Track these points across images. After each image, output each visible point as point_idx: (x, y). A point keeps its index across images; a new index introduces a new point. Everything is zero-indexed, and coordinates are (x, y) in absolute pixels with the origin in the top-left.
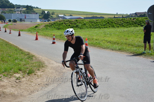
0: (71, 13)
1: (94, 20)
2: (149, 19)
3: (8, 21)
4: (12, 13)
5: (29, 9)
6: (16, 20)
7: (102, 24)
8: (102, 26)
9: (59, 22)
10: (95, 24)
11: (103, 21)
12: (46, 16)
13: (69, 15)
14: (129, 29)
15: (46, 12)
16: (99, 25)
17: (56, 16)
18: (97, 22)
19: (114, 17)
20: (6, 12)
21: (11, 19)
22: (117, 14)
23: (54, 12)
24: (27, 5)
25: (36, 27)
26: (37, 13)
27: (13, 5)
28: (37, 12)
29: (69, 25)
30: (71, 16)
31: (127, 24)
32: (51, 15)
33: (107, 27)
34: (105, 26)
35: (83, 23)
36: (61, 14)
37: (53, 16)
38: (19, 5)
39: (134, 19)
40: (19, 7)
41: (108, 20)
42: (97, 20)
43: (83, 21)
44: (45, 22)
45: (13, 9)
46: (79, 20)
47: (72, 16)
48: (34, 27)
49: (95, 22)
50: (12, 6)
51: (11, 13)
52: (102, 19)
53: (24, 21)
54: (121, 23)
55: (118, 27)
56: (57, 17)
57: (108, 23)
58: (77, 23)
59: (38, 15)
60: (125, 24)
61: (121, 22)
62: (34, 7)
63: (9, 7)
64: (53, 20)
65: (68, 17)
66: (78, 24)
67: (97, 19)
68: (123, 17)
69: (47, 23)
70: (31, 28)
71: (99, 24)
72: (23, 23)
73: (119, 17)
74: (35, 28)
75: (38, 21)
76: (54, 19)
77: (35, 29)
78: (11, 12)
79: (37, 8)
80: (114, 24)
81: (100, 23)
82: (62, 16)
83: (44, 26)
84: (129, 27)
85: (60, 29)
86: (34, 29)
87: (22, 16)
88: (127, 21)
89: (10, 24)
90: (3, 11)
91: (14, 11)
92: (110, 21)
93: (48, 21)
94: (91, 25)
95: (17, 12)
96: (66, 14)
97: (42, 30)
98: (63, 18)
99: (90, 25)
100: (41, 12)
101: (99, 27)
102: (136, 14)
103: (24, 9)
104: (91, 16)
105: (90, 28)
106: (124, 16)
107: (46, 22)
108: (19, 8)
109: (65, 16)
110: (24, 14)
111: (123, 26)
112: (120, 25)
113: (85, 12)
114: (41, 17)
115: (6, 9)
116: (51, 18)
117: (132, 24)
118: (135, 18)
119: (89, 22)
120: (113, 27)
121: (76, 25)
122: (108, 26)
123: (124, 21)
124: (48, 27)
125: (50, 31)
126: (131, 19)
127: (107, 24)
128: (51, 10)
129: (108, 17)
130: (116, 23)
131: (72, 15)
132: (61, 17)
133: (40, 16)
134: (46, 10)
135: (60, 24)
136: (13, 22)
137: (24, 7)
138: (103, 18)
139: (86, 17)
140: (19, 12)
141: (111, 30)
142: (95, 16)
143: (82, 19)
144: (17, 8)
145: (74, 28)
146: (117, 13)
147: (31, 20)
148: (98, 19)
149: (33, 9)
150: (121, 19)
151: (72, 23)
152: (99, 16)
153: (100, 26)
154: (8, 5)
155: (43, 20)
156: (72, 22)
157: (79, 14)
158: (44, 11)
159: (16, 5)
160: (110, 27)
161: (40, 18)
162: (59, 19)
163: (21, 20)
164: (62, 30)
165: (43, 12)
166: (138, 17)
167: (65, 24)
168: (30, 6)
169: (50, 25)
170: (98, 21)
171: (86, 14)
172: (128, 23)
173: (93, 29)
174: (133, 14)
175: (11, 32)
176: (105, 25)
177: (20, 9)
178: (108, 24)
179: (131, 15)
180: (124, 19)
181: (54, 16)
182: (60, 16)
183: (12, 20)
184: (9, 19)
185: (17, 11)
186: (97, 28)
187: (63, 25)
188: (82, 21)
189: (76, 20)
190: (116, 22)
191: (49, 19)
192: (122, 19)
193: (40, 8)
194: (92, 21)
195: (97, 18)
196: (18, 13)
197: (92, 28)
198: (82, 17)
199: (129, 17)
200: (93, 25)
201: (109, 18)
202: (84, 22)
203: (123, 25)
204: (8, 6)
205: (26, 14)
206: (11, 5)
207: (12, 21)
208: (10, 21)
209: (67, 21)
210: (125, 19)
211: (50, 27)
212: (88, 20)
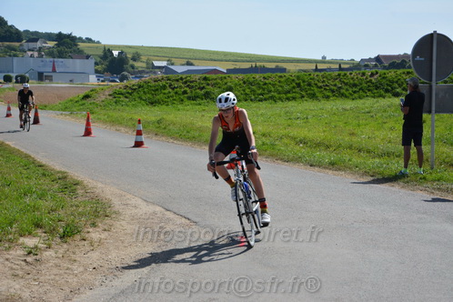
0: (189, 57)
1: (257, 76)
2: (416, 75)
3: (2, 81)
4: (15, 56)
5: (66, 45)
6: (27, 75)
7: (280, 89)
8: (279, 93)
9: (153, 84)
10: (260, 88)
11: (282, 80)
12: (115, 64)
13: (184, 61)
14: (359, 103)
15: (115, 53)
16: (271, 91)
17: (144, 65)
18: (267, 82)
19: (316, 70)
21: (11, 74)
22: (324, 61)
23: (139, 51)
24: (60, 33)
25: (86, 97)
26: (88, 57)
27: (18, 32)
28: (90, 53)
29: (185, 92)
30: (189, 64)
31: (354, 89)
32: (131, 62)
33: (294, 98)
34: (289, 95)
35: (225, 87)
36: (160, 58)
37: (137, 64)
38: (36, 33)
39: (372, 75)
40: (34, 37)
41: (298, 78)
42: (264, 78)
43: (225, 81)
44: (113, 84)
45: (17, 44)
46: (214, 76)
47: (192, 64)
48: (81, 96)
49: (258, 84)
50: (14, 35)
51: (10, 56)
52: (279, 74)
53: (50, 78)
54: (335, 85)
55: (328, 97)
56: (147, 68)
57: (299, 85)
58: (208, 85)
59: (91, 62)
60: (347, 90)
61: (337, 82)
62: (80, 39)
63: (4, 39)
64: (136, 77)
65: (180, 69)
66: (209, 88)
67: (266, 75)
68: (340, 69)
69: (118, 85)
70: (71, 101)
71: (273, 89)
72: (49, 85)
73: (330, 69)
74: (84, 102)
75: (93, 79)
76: (138, 74)
77: (84, 104)
78: (11, 52)
79: (89, 40)
80: (316, 90)
81: (274, 85)
82: (164, 64)
83: (110, 95)
84: (360, 98)
85: (156, 102)
86: (80, 103)
87: (45, 65)
88: (352, 81)
89: (9, 89)
91: (20, 51)
92: (304, 82)
93: (121, 81)
94: (248, 91)
95: (30, 53)
96: (174, 60)
97: (104, 106)
98: (166, 70)
99: (244, 91)
100: (101, 53)
101: (272, 98)
102: (378, 59)
103: (51, 44)
104: (247, 65)
105: (246, 100)
106: (343, 66)
107: (115, 81)
108: (35, 40)
109: (173, 64)
110: (49, 59)
111: (343, 95)
112: (333, 91)
113: (231, 54)
114: (99, 68)
116: (131, 69)
117: (369, 90)
118: (377, 73)
119: (241, 82)
120: (313, 96)
121: (203, 92)
122: (298, 95)
123: (346, 81)
124: (122, 98)
125: (127, 108)
126: (363, 74)
127: (294, 88)
128: (130, 47)
129: (298, 68)
130: (321, 87)
131: (192, 61)
132: (159, 67)
133: (96, 64)
134: (116, 47)
135: (157, 90)
136: (17, 82)
137: (49, 37)
138: (284, 70)
139: (232, 67)
140: (36, 54)
141: (307, 106)
142: (258, 64)
143: (220, 75)
144: (30, 40)
145: (199, 101)
146: (324, 58)
147: (72, 76)
148: (269, 74)
149: (76, 45)
150: (337, 73)
151: (193, 87)
152: (272, 65)
153: (275, 94)
154: (2, 32)
155: (108, 75)
156: (191, 82)
157: (212, 60)
158: (109, 50)
159: (27, 31)
160: (303, 97)
161: (97, 72)
162: (155, 73)
163: (41, 77)
164: (164, 106)
165: (107, 52)
166: (385, 68)
167: (173, 89)
168: (69, 36)
169: (128, 93)
170: (270, 81)
171: (232, 58)
172: (355, 85)
173: (254, 105)
174: (370, 60)
175: (12, 112)
176: (289, 92)
177: (39, 44)
178: (297, 90)
179: (364, 64)
180: (345, 74)
181: (139, 65)
182: (156, 64)
183: (13, 75)
184: (4, 74)
185: (29, 50)
186: (265, 100)
187: (166, 91)
188: (221, 79)
189: (204, 75)
190: (320, 84)
191: (125, 73)
192: (339, 75)
193: (98, 42)
194: (251, 80)
195: (264, 70)
196: (31, 56)
197: (251, 100)
198: (222, 68)
199: (360, 69)
200: (254, 91)
201: (300, 71)
202: (229, 84)
203: (342, 91)
204: (2, 34)
205: (56, 60)
206: (11, 32)
207: (14, 80)
208: (8, 79)
209: (177, 80)
210: (348, 73)
211: (126, 97)
212: (241, 76)
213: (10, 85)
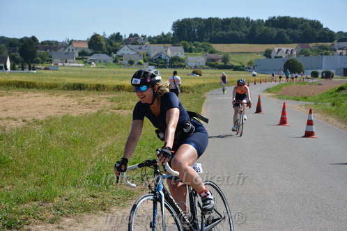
3: (310, 76)
4: (326, 54)
6: (333, 71)
20: (310, 52)
21: (318, 71)
27: (331, 33)
45: (329, 44)
50: (328, 36)
51: (322, 54)
63: (319, 40)
74: (338, 93)
78: (323, 51)
90: (302, 51)
91: (331, 50)
95: (339, 52)
115: (311, 45)
136: (322, 77)
140: (344, 52)
144: (339, 41)
154: (317, 33)
159: (340, 33)
183: (320, 71)
184: (312, 71)
185: (340, 49)
196: (341, 54)
204: (318, 36)
206: (325, 34)
207: (320, 76)
208: (315, 75)
213: (316, 80)
